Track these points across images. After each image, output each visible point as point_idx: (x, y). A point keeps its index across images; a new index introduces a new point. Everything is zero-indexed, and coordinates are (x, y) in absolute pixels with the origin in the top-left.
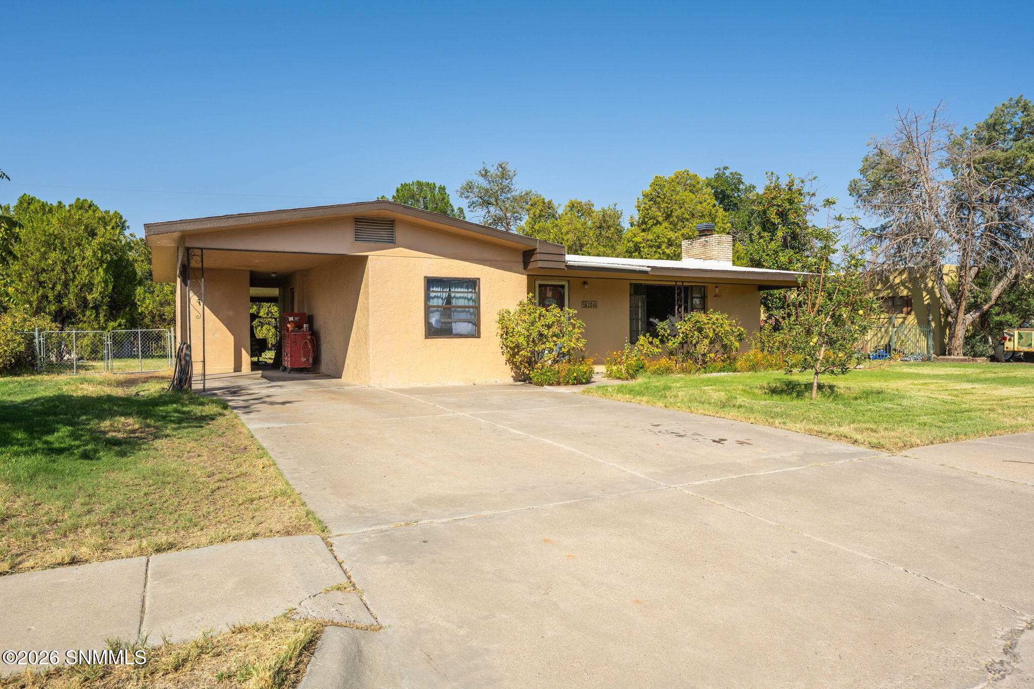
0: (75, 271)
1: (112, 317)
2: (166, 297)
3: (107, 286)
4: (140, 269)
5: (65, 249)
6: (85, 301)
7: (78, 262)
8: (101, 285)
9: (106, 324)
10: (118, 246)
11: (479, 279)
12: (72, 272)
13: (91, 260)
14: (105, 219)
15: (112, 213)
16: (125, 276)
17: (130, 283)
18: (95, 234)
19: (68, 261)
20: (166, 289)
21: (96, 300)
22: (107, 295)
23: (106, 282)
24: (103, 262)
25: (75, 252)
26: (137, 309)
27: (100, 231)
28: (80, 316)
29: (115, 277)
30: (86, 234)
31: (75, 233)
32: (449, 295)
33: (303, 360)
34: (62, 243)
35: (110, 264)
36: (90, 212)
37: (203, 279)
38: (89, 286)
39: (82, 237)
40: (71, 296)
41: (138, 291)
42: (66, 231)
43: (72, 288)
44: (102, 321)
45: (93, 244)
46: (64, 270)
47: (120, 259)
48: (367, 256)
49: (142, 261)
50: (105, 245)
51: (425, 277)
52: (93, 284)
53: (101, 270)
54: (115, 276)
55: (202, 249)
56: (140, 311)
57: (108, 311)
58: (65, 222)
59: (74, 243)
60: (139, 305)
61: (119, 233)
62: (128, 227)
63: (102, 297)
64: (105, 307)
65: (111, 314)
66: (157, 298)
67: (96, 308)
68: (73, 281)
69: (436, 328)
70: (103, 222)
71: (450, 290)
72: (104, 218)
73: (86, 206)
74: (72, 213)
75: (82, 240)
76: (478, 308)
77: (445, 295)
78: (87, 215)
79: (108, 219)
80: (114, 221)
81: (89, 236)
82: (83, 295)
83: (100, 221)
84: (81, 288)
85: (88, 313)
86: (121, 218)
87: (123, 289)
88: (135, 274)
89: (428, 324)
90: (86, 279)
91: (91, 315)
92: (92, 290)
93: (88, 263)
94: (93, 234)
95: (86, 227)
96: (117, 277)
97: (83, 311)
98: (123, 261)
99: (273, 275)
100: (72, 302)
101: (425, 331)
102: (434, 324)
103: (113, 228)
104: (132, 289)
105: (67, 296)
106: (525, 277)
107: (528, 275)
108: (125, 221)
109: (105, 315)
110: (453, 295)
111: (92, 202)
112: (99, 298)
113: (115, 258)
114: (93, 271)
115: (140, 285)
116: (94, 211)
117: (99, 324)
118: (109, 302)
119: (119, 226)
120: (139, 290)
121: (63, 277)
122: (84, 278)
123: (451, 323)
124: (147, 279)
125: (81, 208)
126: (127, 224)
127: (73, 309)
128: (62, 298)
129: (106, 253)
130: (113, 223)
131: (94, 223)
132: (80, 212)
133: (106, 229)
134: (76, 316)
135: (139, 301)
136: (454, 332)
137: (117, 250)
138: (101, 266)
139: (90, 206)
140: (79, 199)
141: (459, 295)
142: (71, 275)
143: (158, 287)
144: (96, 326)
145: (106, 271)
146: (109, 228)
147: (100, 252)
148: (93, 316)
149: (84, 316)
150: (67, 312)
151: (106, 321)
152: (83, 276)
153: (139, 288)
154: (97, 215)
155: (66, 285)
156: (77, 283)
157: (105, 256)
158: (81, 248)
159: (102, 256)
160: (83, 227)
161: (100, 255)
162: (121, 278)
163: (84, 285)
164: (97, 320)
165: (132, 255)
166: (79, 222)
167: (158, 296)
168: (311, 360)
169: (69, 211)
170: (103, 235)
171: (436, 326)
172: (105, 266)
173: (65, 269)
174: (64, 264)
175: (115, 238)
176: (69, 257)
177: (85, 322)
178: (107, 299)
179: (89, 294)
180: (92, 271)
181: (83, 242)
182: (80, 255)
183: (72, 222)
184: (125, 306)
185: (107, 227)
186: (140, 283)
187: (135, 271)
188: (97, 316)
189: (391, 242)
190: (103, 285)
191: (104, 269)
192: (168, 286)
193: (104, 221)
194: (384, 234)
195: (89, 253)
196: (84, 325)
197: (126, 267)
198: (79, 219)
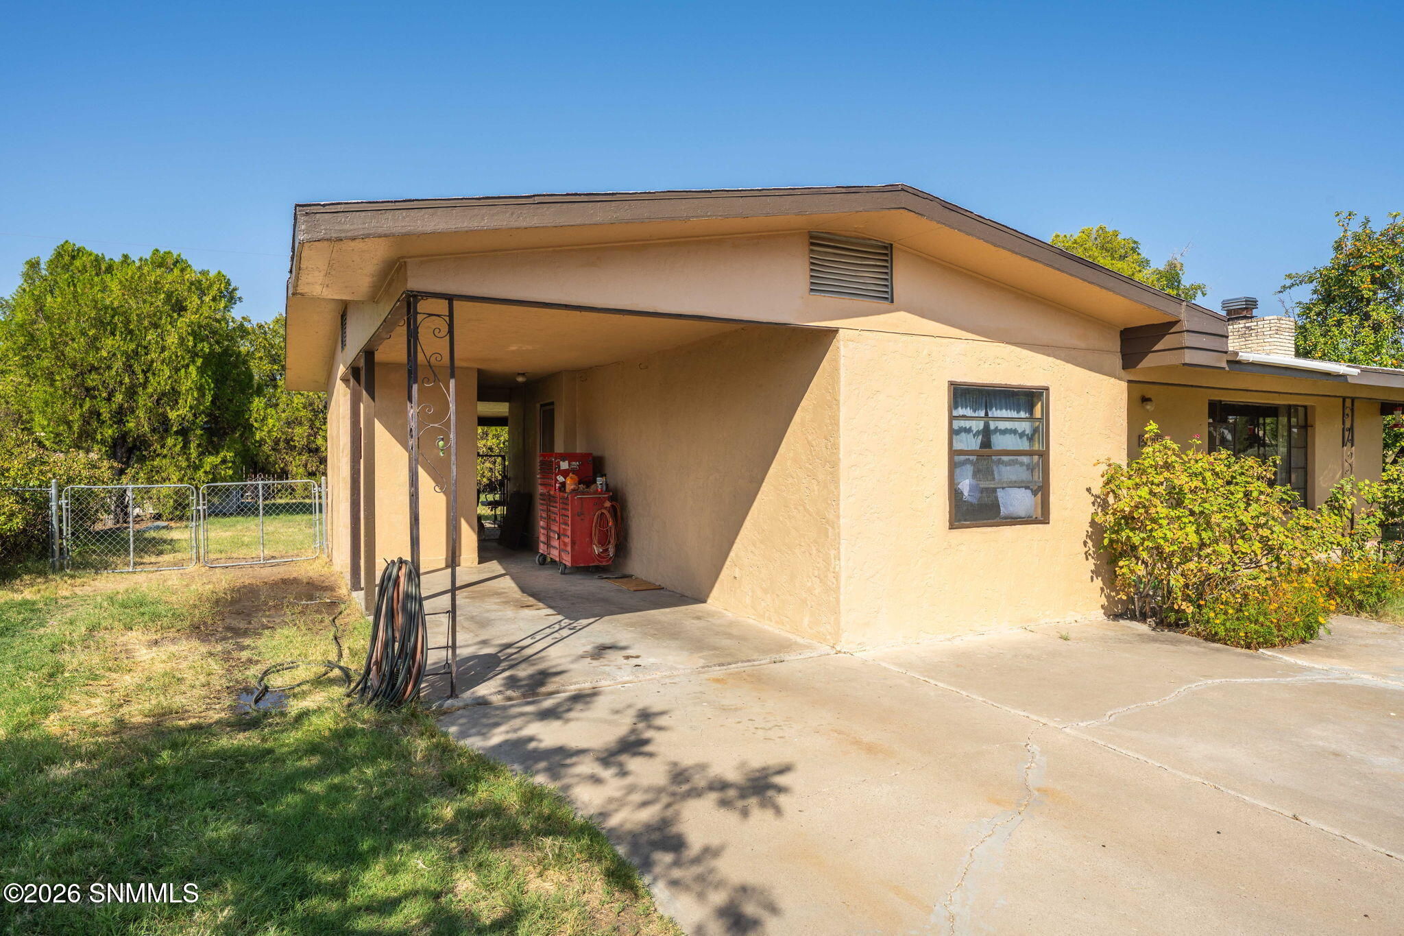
0: (148, 370)
1: (210, 447)
2: (296, 412)
3: (203, 395)
4: (259, 369)
5: (131, 332)
6: (165, 422)
7: (154, 355)
8: (192, 394)
9: (200, 460)
10: (222, 328)
11: (1047, 389)
12: (143, 371)
13: (177, 352)
14: (201, 285)
15: (212, 274)
16: (234, 380)
17: (243, 391)
18: (184, 309)
19: (136, 353)
20: (296, 401)
21: (183, 419)
22: (203, 412)
23: (201, 389)
24: (197, 355)
25: (148, 338)
26: (253, 434)
27: (193, 301)
28: (157, 446)
29: (216, 382)
30: (167, 308)
31: (148, 305)
32: (987, 426)
33: (597, 550)
34: (128, 322)
35: (208, 359)
36: (176, 272)
37: (452, 383)
38: (172, 396)
39: (161, 313)
40: (141, 413)
41: (255, 404)
42: (132, 302)
43: (143, 400)
44: (194, 455)
45: (179, 325)
46: (129, 368)
47: (226, 352)
48: (835, 331)
49: (261, 358)
50: (200, 327)
51: (951, 383)
52: (179, 393)
53: (192, 369)
54: (217, 380)
55: (450, 298)
56: (258, 438)
57: (204, 437)
58: (131, 288)
59: (146, 323)
60: (256, 429)
61: (225, 307)
62: (240, 298)
63: (195, 415)
64: (199, 432)
65: (211, 442)
66: (283, 415)
67: (184, 432)
68: (145, 388)
69: (972, 504)
70: (197, 289)
71: (987, 414)
72: (199, 282)
73: (170, 261)
74: (145, 271)
75: (160, 318)
76: (1044, 455)
77: (977, 426)
78: (170, 277)
79: (205, 284)
80: (216, 287)
81: (174, 311)
82: (161, 411)
83: (193, 287)
84: (158, 401)
85: (170, 441)
86: (228, 283)
87: (230, 401)
88: (251, 377)
89: (955, 494)
90: (166, 384)
91: (175, 445)
92: (177, 403)
93: (171, 357)
94: (180, 308)
95: (169, 296)
96: (220, 381)
97: (162, 438)
98: (231, 356)
99: (520, 379)
100: (141, 422)
101: (950, 512)
102: (966, 493)
103: (214, 299)
104: (246, 401)
105: (133, 412)
106: (1124, 385)
107: (1129, 382)
108: (234, 290)
109: (199, 445)
110: (992, 425)
111: (179, 256)
112: (190, 416)
113: (217, 349)
114: (180, 370)
115: (259, 396)
116: (182, 270)
117: (188, 459)
118: (205, 423)
119: (224, 296)
120: (257, 403)
121: (127, 380)
122: (163, 383)
123: (994, 490)
124: (268, 386)
125: (160, 265)
126: (238, 294)
127: (144, 435)
128: (126, 416)
129: (202, 340)
130: (213, 292)
131: (182, 290)
132: (159, 272)
133: (202, 302)
134: (150, 446)
135: (256, 421)
136: (1003, 511)
137: (220, 335)
138: (194, 362)
139: (176, 263)
140: (157, 250)
141: (1002, 425)
142: (141, 376)
143: (284, 398)
144: (184, 464)
145: (201, 371)
146: (207, 299)
147: (191, 338)
148: (179, 447)
149: (163, 446)
150: (135, 440)
151: (202, 454)
152: (161, 380)
153: (257, 400)
154: (187, 277)
155: (131, 393)
156: (150, 390)
157: (200, 346)
158: (159, 331)
159: (195, 346)
160: (163, 296)
161: (191, 343)
162: (228, 382)
163: (164, 394)
164: (185, 453)
165: (244, 347)
166: (156, 288)
167: (284, 411)
168: (611, 552)
169: (140, 268)
170: (197, 311)
171: (970, 499)
172: (199, 362)
173: (131, 366)
174: (128, 358)
175: (218, 317)
176: (138, 346)
177: (165, 456)
178: (202, 419)
179: (172, 409)
180: (177, 370)
181: (163, 321)
182: (157, 343)
183: (144, 286)
184: (234, 430)
185: (204, 298)
186: (259, 392)
187: (250, 370)
188: (186, 446)
189: (886, 297)
190: (195, 394)
191: (198, 368)
192: (299, 396)
193: (199, 288)
194: (868, 277)
195: (172, 340)
196: (164, 461)
197: (236, 366)
198: (156, 283)
